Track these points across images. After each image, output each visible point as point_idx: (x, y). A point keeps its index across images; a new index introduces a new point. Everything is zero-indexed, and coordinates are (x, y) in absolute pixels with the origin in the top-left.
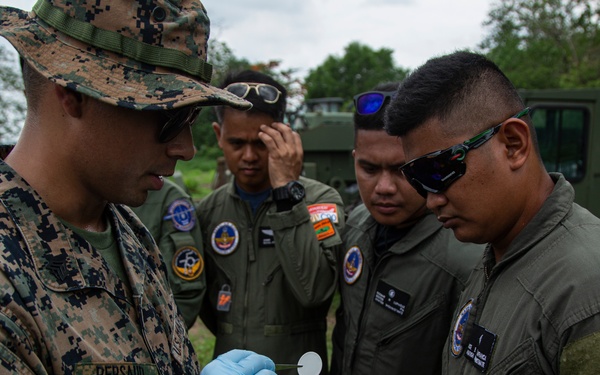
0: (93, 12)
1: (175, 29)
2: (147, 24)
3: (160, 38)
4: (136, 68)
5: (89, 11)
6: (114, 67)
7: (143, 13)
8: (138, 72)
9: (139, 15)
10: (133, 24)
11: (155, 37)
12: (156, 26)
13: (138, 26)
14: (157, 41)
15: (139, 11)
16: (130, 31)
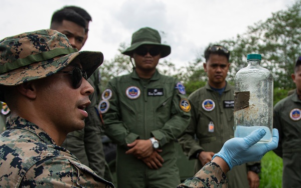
0: (17, 55)
1: (52, 42)
2: (40, 46)
3: (48, 48)
4: (46, 63)
5: (16, 55)
6: (37, 68)
7: (36, 44)
8: (48, 64)
9: (35, 45)
10: (34, 49)
11: (46, 48)
12: (44, 45)
13: (37, 48)
14: (48, 49)
15: (34, 44)
16: (35, 52)
